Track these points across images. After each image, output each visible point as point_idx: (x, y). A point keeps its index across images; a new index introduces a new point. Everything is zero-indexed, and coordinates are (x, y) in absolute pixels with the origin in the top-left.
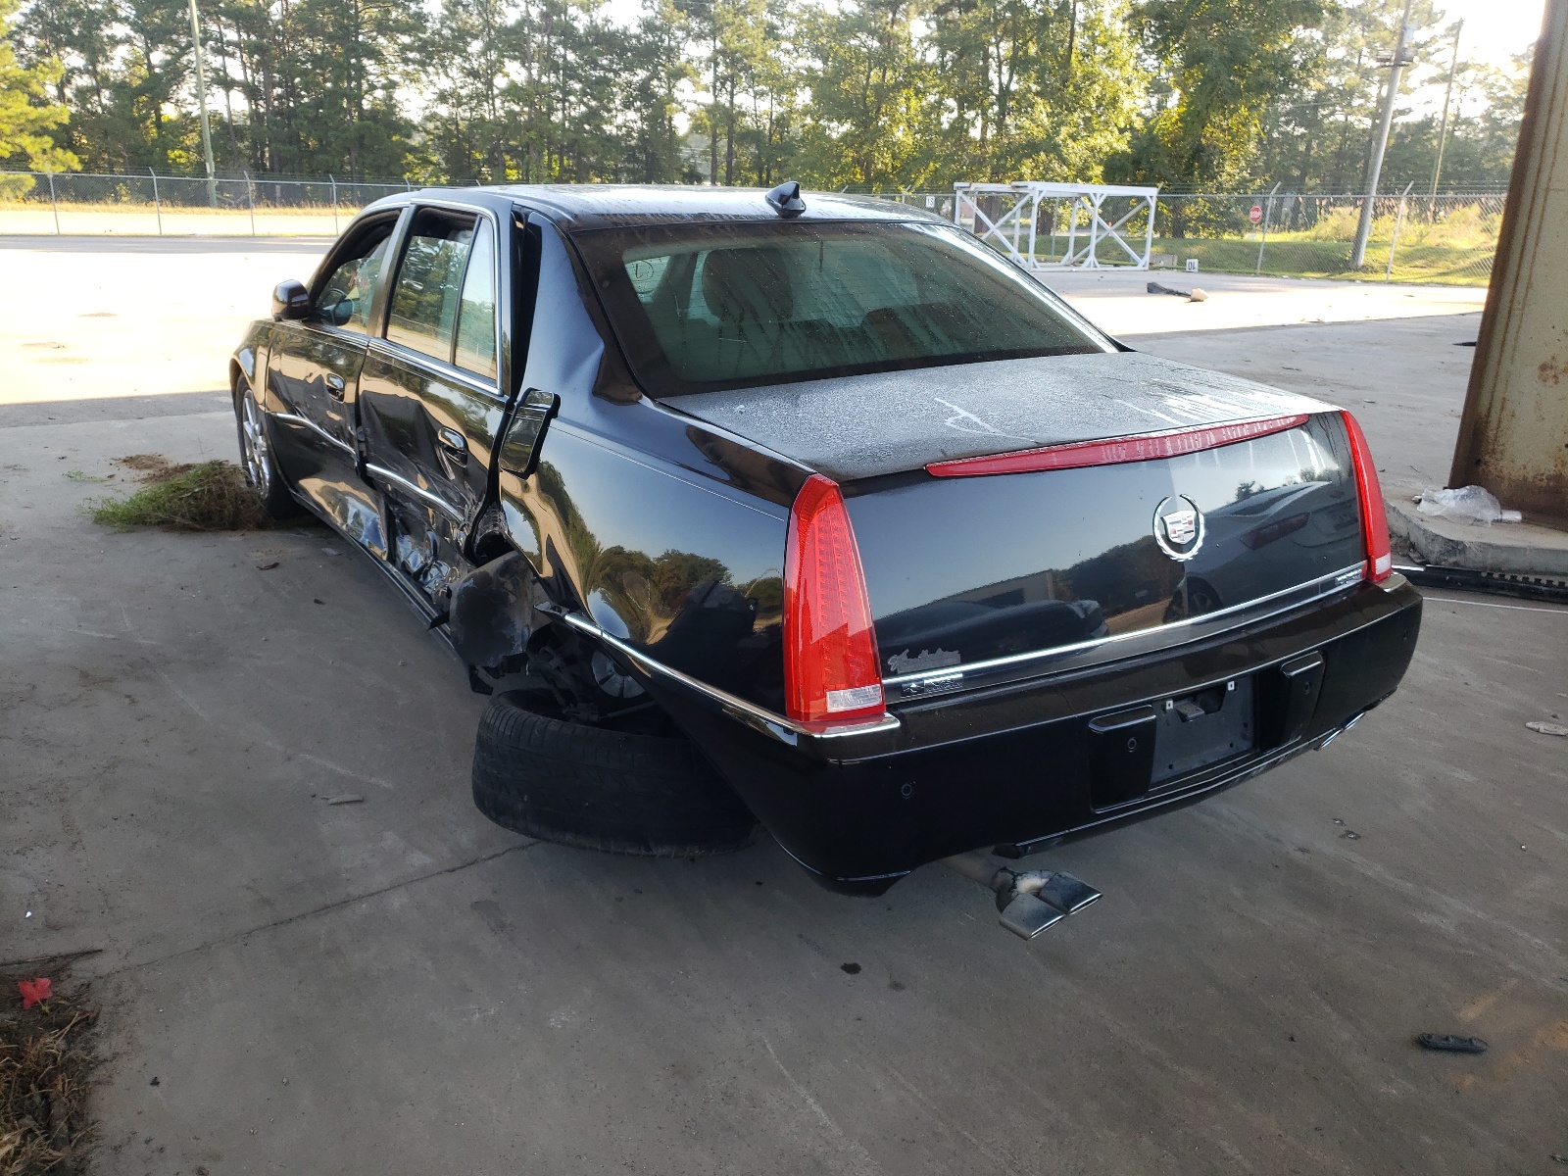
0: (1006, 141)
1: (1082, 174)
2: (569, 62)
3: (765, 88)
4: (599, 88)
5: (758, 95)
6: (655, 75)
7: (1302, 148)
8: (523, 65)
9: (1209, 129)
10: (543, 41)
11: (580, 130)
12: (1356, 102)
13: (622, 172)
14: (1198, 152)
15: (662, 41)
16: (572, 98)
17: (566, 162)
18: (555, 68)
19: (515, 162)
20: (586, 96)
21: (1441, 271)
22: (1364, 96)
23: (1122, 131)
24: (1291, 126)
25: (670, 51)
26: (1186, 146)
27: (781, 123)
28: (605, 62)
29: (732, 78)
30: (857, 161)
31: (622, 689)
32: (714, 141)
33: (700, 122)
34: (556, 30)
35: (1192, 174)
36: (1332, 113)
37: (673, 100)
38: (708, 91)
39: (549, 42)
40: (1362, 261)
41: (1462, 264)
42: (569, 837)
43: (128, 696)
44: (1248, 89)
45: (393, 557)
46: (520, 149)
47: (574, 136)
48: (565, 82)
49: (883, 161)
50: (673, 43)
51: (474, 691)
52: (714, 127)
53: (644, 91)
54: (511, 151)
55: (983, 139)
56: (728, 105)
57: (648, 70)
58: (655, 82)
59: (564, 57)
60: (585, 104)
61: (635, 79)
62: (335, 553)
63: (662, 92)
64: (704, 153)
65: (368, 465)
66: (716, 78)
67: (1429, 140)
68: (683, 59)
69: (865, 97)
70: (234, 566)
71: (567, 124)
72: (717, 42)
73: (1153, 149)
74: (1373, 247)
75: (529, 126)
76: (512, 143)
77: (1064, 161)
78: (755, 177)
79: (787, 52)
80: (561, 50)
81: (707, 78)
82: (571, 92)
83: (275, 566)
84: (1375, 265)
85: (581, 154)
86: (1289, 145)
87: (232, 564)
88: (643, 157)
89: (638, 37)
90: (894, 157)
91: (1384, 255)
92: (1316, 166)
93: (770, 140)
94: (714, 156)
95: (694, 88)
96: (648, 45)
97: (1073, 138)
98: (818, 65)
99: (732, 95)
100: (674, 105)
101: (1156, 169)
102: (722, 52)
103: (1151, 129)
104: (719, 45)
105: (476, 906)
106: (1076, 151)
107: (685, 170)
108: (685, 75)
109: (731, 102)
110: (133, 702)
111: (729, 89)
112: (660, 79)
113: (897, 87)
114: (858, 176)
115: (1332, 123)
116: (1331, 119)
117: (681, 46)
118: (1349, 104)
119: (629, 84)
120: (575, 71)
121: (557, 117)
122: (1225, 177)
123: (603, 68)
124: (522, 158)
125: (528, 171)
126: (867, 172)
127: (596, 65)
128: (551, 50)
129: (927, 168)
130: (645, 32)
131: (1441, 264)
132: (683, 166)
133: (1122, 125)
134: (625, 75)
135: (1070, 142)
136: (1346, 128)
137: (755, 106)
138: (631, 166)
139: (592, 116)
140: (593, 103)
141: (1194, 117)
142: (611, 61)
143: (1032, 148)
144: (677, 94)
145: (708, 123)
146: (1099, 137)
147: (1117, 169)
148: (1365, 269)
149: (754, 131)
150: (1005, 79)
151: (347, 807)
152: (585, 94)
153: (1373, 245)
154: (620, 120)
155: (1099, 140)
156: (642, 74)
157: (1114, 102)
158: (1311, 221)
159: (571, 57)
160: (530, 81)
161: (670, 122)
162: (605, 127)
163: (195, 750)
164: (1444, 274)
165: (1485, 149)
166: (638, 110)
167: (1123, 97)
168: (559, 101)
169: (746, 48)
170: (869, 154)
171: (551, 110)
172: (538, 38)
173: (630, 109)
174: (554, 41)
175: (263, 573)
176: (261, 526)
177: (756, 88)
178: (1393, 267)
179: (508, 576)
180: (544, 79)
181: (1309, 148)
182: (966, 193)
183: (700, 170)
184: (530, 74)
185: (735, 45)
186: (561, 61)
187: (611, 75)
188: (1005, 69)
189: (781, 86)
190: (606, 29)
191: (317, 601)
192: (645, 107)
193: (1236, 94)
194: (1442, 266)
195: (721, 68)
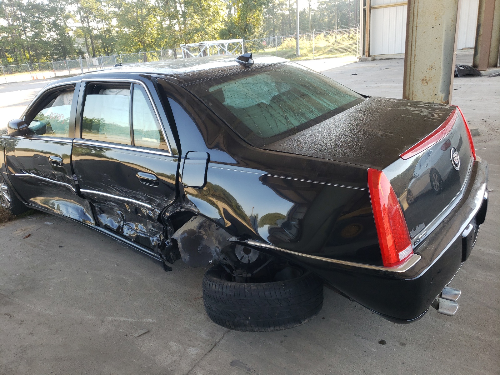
0: (188, 29)
1: (213, 37)
2: (23, 17)
3: (100, 20)
4: (37, 24)
5: (98, 22)
6: (58, 18)
7: (272, 22)
8: (5, 19)
9: (248, 19)
10: (11, 10)
11: (33, 41)
12: (284, 7)
13: (54, 54)
14: (247, 26)
15: (58, 6)
16: (28, 30)
17: (31, 53)
18: (18, 19)
19: (10, 55)
20: (33, 28)
21: (321, 54)
22: (286, 5)
23: (222, 22)
24: (268, 15)
25: (61, 9)
26: (243, 24)
27: (108, 31)
28: (37, 15)
29: (87, 17)
30: (139, 41)
31: (249, 260)
32: (86, 40)
33: (79, 34)
34: (15, 5)
35: (246, 33)
36: (278, 10)
37: (67, 27)
38: (79, 22)
39: (14, 10)
40: (299, 54)
41: (326, 51)
42: (272, 328)
43: (6, 314)
44: (258, 5)
45: (98, 223)
46: (11, 50)
47: (32, 43)
48: (24, 24)
49: (148, 40)
50: (62, 6)
51: (166, 271)
52: (85, 35)
53: (55, 24)
54: (7, 51)
55: (180, 29)
56: (87, 26)
57: (55, 17)
58: (58, 21)
59: (21, 14)
60: (33, 31)
61: (51, 20)
62: (51, 224)
63: (62, 24)
64: (82, 44)
65: (81, 190)
66: (81, 17)
67: (305, 16)
68: (67, 11)
69: (137, 19)
70: (11, 240)
71: (28, 39)
72: (79, 4)
73: (233, 26)
74: (301, 49)
75: (13, 41)
76: (7, 48)
77: (207, 34)
78: (103, 50)
79: (104, 6)
80: (19, 12)
81: (78, 17)
82: (26, 27)
83: (29, 235)
84: (303, 54)
85: (36, 50)
86: (268, 21)
87: (9, 239)
88: (60, 48)
89: (47, 5)
90: (152, 38)
91: (304, 51)
92: (277, 27)
93: (106, 37)
94: (87, 45)
95: (74, 22)
96: (52, 7)
97: (208, 26)
98: (116, 10)
99: (88, 23)
100: (68, 29)
101: (236, 33)
102: (81, 8)
103: (231, 21)
104: (79, 6)
105: (233, 364)
106: (209, 30)
107: (77, 51)
108: (70, 17)
109: (89, 25)
110: (10, 316)
111: (87, 21)
112: (60, 20)
113: (147, 15)
114: (141, 46)
115: (279, 13)
116: (278, 12)
117: (66, 7)
118: (282, 7)
119: (49, 22)
120: (26, 20)
121: (23, 37)
122: (256, 33)
123: (37, 17)
124: (13, 53)
125: (16, 58)
126: (143, 44)
127: (34, 17)
128: (15, 13)
129: (163, 41)
130: (50, 3)
131: (320, 52)
132: (76, 50)
133: (221, 20)
134: (46, 19)
135: (207, 27)
136: (283, 15)
137: (97, 26)
138: (57, 52)
139: (37, 35)
140: (37, 31)
141: (243, 15)
142: (39, 15)
143: (197, 30)
144: (68, 25)
145: (82, 34)
146: (215, 25)
147: (224, 35)
148: (301, 56)
149: (99, 35)
150: (183, 9)
151: (144, 336)
152: (32, 27)
153: (301, 48)
154: (48, 35)
155: (215, 26)
156: (53, 18)
157: (218, 13)
158: (279, 44)
159: (23, 14)
160: (9, 25)
161: (68, 35)
162: (43, 39)
163: (57, 330)
164: (321, 55)
165: (320, 17)
166: (54, 31)
167: (220, 11)
168: (22, 31)
169: (90, 6)
170: (143, 38)
171: (20, 35)
172: (9, 9)
173: (51, 31)
174: (15, 9)
175: (25, 240)
176: (10, 220)
177: (96, 20)
178: (308, 55)
179: (202, 228)
180: (15, 24)
181: (274, 22)
182: (184, 47)
183: (82, 50)
184: (9, 22)
185: (85, 5)
186: (20, 16)
187: (40, 20)
188: (183, 5)
189: (105, 18)
190: (35, 3)
191: (60, 247)
192: (57, 30)
193: (255, 7)
194: (321, 52)
195: (82, 14)
